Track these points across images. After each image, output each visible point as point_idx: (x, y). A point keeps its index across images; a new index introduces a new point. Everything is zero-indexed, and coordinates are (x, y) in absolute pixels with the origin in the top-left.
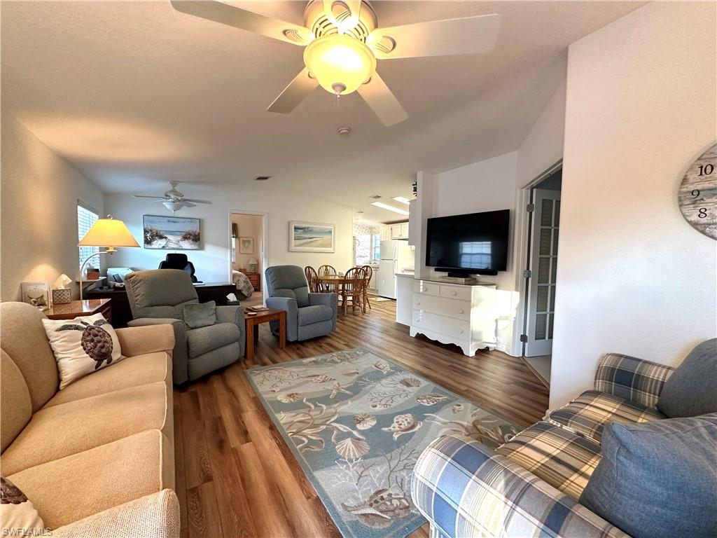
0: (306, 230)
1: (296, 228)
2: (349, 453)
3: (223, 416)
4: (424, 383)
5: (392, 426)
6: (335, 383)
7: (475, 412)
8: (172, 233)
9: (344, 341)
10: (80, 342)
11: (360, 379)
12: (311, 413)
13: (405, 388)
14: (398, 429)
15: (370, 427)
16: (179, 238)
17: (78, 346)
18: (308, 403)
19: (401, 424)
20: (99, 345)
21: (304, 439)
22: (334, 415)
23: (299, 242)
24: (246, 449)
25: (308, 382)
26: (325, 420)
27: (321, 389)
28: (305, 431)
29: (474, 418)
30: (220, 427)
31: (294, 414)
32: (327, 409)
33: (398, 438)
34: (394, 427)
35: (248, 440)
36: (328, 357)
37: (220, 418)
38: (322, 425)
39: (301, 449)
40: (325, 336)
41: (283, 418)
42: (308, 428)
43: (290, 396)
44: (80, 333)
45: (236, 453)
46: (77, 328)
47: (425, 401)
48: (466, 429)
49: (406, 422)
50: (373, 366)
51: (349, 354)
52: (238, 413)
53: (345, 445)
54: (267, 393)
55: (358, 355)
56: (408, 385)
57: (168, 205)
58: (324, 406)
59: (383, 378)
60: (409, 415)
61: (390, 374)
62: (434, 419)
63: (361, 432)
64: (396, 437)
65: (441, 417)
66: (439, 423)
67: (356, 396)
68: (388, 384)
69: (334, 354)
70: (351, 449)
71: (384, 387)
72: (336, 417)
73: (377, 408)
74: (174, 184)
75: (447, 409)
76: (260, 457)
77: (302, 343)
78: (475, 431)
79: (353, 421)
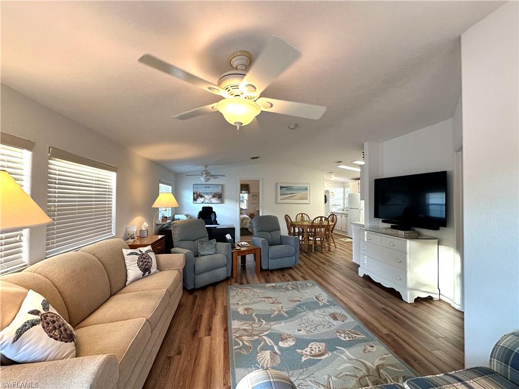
0: (289, 188)
1: (281, 187)
2: (264, 362)
3: (204, 314)
4: (350, 319)
5: (305, 350)
6: (280, 306)
7: (385, 356)
8: (207, 194)
9: (303, 273)
10: (137, 262)
11: (299, 306)
12: (254, 325)
13: (331, 320)
14: (309, 353)
15: (288, 346)
16: (211, 196)
17: (135, 264)
18: (255, 317)
19: (313, 350)
20: (145, 263)
21: (241, 343)
22: (267, 330)
23: (283, 197)
24: (206, 340)
25: (262, 301)
26: (259, 332)
27: (268, 308)
28: (243, 337)
29: (381, 362)
30: (199, 322)
31: (242, 323)
32: (265, 324)
33: (305, 360)
34: (306, 351)
35: (209, 335)
36: (284, 284)
37: (201, 316)
38: (256, 335)
39: (235, 349)
40: (291, 268)
41: (235, 324)
42: (246, 336)
43: (247, 309)
44: (138, 257)
45: (200, 340)
46: (136, 254)
47: (343, 335)
48: (368, 369)
49: (318, 349)
50: (314, 298)
51: (300, 284)
52: (212, 314)
53: (264, 355)
54: (234, 304)
55: (307, 286)
56: (335, 318)
57: (202, 180)
58: (264, 322)
59: (317, 309)
60: (323, 344)
61: (325, 306)
62: (343, 353)
63: (280, 349)
64: (304, 359)
65: (350, 352)
66: (345, 358)
67: (290, 319)
68: (319, 314)
69: (290, 283)
70: (267, 359)
71: (315, 316)
72: (268, 332)
73: (300, 332)
74: (206, 166)
75: (359, 348)
76: (211, 348)
77: (272, 271)
78: (376, 374)
79: (278, 337)
